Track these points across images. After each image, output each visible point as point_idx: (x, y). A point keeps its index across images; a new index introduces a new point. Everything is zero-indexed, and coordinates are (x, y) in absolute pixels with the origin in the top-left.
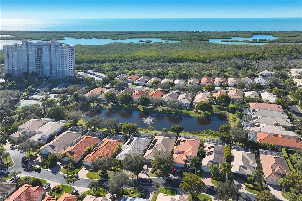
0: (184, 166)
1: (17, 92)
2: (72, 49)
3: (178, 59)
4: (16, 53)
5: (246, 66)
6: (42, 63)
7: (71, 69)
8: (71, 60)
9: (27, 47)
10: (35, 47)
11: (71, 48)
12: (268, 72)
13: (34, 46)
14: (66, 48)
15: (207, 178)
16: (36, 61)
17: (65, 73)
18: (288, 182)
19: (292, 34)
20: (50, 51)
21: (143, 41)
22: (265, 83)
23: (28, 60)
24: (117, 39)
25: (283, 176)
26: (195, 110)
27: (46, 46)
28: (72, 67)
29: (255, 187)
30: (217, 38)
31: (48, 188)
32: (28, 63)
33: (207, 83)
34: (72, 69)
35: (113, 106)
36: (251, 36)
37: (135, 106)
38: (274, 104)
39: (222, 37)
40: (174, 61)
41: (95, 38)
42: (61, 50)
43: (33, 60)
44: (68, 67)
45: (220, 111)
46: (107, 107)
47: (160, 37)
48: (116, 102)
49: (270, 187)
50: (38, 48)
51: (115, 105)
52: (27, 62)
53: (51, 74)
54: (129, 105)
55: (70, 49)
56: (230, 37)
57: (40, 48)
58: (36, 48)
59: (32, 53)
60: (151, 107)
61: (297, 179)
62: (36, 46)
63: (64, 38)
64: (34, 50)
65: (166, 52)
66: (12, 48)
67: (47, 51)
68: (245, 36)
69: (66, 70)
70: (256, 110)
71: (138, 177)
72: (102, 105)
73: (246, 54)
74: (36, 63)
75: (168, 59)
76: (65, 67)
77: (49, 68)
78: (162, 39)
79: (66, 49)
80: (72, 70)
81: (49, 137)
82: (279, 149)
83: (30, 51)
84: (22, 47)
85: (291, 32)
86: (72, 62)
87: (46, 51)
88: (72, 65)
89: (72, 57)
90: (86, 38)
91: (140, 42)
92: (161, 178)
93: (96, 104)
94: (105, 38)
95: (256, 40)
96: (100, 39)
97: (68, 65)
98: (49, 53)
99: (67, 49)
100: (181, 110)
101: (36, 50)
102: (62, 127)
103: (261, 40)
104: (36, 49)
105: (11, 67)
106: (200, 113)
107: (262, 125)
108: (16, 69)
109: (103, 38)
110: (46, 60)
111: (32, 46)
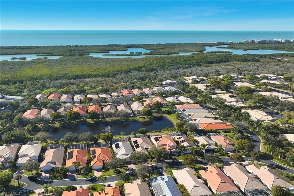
0: (169, 153)
3: (81, 76)
5: (148, 78)
12: (171, 81)
18: (239, 147)
19: (158, 46)
21: (17, 58)
22: (175, 90)
25: (233, 145)
26: (139, 116)
29: (221, 154)
30: (96, 52)
33: (130, 94)
35: (61, 124)
36: (125, 49)
37: (84, 120)
38: (193, 104)
39: (100, 51)
45: (158, 114)
46: (56, 126)
47: (33, 53)
48: (62, 120)
49: (229, 153)
51: (62, 122)
54: (77, 120)
56: (107, 51)
61: (244, 143)
68: (121, 50)
70: (186, 110)
72: (49, 124)
73: (139, 67)
75: (71, 77)
78: (37, 55)
82: (218, 131)
85: (157, 44)
91: (12, 59)
92: (160, 163)
93: (42, 125)
95: (134, 53)
102: (42, 147)
103: (138, 53)
106: (145, 118)
107: (198, 119)
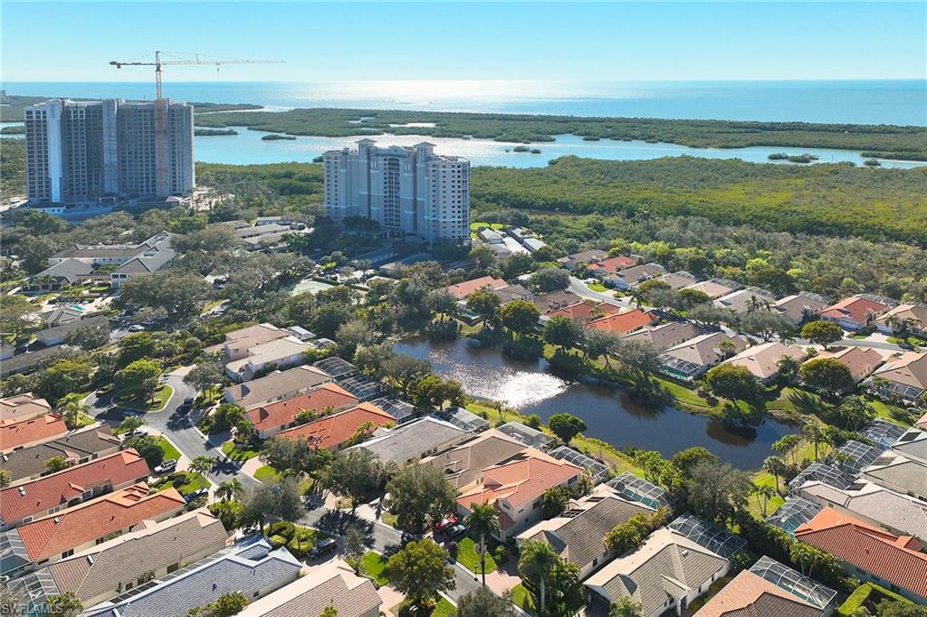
1: (304, 258)
2: (460, 169)
4: (344, 171)
6: (397, 199)
7: (456, 220)
8: (459, 197)
9: (369, 158)
10: (385, 160)
11: (459, 167)
13: (383, 155)
14: (444, 167)
15: (510, 575)
16: (386, 192)
17: (442, 230)
20: (415, 170)
21: (787, 157)
23: (369, 189)
24: (706, 146)
26: (702, 388)
27: (405, 157)
28: (461, 214)
31: (166, 469)
32: (369, 195)
33: (844, 315)
34: (459, 222)
35: (486, 331)
40: (814, 228)
41: (641, 139)
42: (434, 171)
43: (378, 191)
44: (449, 214)
45: (794, 411)
46: (468, 331)
50: (391, 162)
52: (366, 193)
53: (415, 226)
54: (527, 335)
55: (456, 169)
57: (394, 162)
58: (387, 162)
59: (378, 173)
60: (581, 354)
62: (388, 158)
63: (553, 137)
64: (382, 167)
65: (824, 197)
66: (336, 159)
67: (407, 172)
69: (444, 222)
70: (921, 436)
71: (353, 511)
72: (459, 322)
74: (386, 197)
75: (795, 220)
76: (442, 214)
77: (412, 213)
78: (861, 152)
79: (444, 169)
80: (461, 224)
81: (259, 368)
83: (374, 169)
84: (358, 157)
86: (459, 202)
87: (405, 172)
88: (461, 209)
89: (461, 189)
90: (615, 139)
92: (401, 532)
93: (446, 318)
94: (672, 142)
96: (655, 142)
97: (449, 210)
98: (411, 175)
99: (449, 170)
100: (659, 380)
101: (387, 166)
102: (303, 353)
104: (385, 164)
105: (333, 201)
106: (714, 402)
108: (342, 207)
109: (666, 142)
110: (405, 194)
111: (378, 155)
